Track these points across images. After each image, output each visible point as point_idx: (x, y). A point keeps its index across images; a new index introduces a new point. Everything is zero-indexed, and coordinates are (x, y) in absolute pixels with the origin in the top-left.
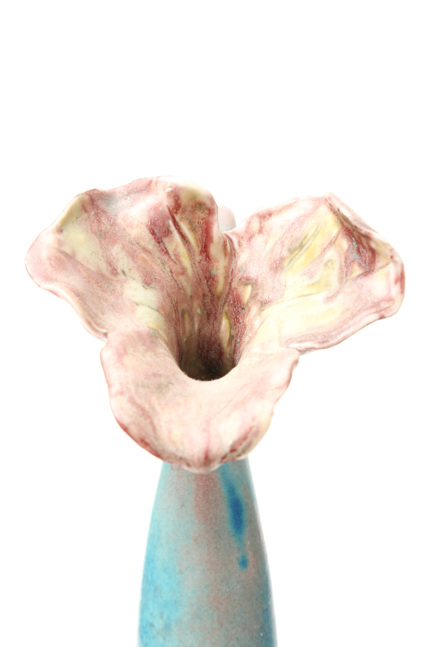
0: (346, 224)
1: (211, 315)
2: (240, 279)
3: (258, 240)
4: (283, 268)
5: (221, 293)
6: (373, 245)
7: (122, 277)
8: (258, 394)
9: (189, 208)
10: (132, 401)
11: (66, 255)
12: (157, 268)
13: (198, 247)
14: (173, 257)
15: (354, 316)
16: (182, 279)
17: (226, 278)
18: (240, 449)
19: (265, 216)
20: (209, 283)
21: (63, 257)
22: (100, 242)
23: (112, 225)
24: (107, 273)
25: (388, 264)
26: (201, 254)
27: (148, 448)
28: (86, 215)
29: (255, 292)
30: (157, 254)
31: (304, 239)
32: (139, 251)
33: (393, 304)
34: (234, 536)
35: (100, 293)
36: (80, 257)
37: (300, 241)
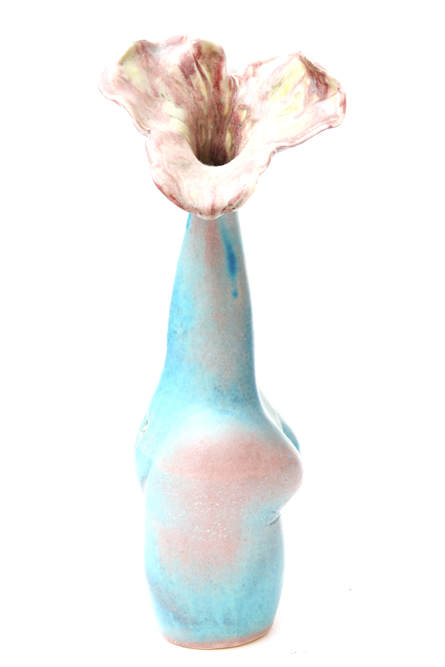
0: (310, 68)
1: (219, 131)
2: (239, 106)
3: (252, 80)
4: (267, 99)
5: (227, 115)
6: (327, 81)
7: (161, 98)
8: (249, 170)
9: (207, 56)
10: (165, 171)
11: (125, 80)
12: (185, 95)
13: (213, 83)
14: (196, 88)
15: (312, 126)
16: (201, 103)
17: (230, 105)
18: (235, 204)
19: (256, 65)
20: (219, 108)
21: (123, 81)
22: (148, 74)
23: (156, 65)
24: (152, 95)
25: (336, 94)
26: (214, 87)
27: (175, 201)
28: (139, 56)
29: (248, 114)
30: (185, 86)
31: (282, 79)
32: (173, 82)
33: (338, 119)
34: (229, 277)
35: (147, 107)
36: (134, 82)
37: (279, 81)
